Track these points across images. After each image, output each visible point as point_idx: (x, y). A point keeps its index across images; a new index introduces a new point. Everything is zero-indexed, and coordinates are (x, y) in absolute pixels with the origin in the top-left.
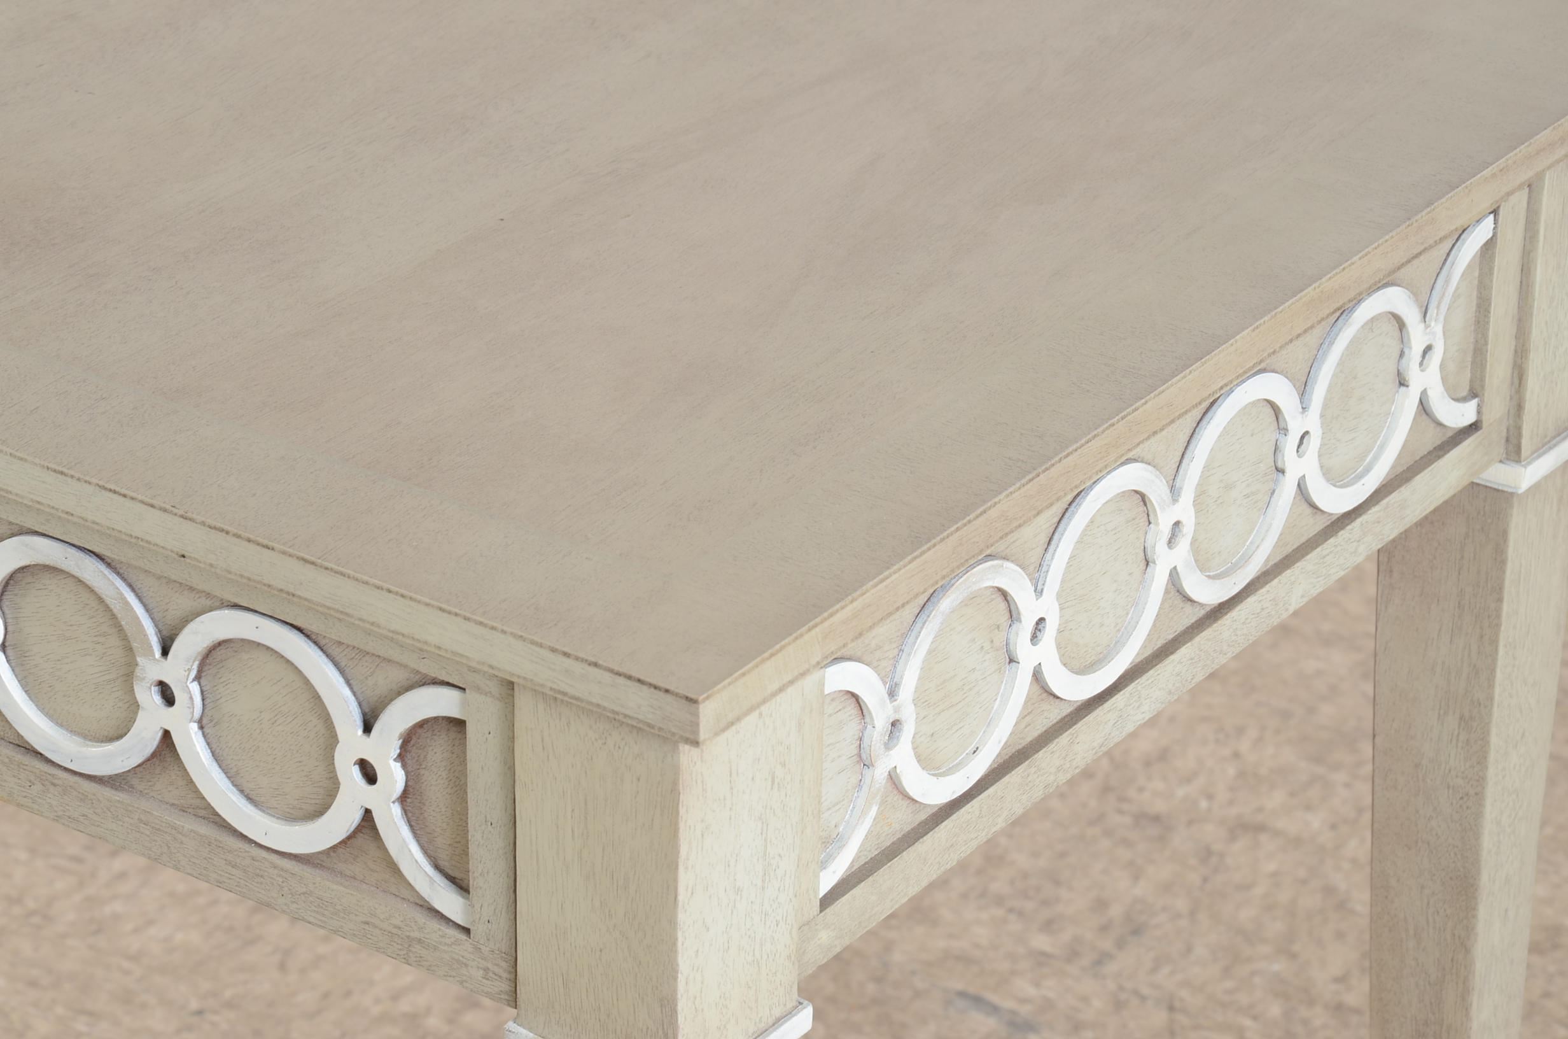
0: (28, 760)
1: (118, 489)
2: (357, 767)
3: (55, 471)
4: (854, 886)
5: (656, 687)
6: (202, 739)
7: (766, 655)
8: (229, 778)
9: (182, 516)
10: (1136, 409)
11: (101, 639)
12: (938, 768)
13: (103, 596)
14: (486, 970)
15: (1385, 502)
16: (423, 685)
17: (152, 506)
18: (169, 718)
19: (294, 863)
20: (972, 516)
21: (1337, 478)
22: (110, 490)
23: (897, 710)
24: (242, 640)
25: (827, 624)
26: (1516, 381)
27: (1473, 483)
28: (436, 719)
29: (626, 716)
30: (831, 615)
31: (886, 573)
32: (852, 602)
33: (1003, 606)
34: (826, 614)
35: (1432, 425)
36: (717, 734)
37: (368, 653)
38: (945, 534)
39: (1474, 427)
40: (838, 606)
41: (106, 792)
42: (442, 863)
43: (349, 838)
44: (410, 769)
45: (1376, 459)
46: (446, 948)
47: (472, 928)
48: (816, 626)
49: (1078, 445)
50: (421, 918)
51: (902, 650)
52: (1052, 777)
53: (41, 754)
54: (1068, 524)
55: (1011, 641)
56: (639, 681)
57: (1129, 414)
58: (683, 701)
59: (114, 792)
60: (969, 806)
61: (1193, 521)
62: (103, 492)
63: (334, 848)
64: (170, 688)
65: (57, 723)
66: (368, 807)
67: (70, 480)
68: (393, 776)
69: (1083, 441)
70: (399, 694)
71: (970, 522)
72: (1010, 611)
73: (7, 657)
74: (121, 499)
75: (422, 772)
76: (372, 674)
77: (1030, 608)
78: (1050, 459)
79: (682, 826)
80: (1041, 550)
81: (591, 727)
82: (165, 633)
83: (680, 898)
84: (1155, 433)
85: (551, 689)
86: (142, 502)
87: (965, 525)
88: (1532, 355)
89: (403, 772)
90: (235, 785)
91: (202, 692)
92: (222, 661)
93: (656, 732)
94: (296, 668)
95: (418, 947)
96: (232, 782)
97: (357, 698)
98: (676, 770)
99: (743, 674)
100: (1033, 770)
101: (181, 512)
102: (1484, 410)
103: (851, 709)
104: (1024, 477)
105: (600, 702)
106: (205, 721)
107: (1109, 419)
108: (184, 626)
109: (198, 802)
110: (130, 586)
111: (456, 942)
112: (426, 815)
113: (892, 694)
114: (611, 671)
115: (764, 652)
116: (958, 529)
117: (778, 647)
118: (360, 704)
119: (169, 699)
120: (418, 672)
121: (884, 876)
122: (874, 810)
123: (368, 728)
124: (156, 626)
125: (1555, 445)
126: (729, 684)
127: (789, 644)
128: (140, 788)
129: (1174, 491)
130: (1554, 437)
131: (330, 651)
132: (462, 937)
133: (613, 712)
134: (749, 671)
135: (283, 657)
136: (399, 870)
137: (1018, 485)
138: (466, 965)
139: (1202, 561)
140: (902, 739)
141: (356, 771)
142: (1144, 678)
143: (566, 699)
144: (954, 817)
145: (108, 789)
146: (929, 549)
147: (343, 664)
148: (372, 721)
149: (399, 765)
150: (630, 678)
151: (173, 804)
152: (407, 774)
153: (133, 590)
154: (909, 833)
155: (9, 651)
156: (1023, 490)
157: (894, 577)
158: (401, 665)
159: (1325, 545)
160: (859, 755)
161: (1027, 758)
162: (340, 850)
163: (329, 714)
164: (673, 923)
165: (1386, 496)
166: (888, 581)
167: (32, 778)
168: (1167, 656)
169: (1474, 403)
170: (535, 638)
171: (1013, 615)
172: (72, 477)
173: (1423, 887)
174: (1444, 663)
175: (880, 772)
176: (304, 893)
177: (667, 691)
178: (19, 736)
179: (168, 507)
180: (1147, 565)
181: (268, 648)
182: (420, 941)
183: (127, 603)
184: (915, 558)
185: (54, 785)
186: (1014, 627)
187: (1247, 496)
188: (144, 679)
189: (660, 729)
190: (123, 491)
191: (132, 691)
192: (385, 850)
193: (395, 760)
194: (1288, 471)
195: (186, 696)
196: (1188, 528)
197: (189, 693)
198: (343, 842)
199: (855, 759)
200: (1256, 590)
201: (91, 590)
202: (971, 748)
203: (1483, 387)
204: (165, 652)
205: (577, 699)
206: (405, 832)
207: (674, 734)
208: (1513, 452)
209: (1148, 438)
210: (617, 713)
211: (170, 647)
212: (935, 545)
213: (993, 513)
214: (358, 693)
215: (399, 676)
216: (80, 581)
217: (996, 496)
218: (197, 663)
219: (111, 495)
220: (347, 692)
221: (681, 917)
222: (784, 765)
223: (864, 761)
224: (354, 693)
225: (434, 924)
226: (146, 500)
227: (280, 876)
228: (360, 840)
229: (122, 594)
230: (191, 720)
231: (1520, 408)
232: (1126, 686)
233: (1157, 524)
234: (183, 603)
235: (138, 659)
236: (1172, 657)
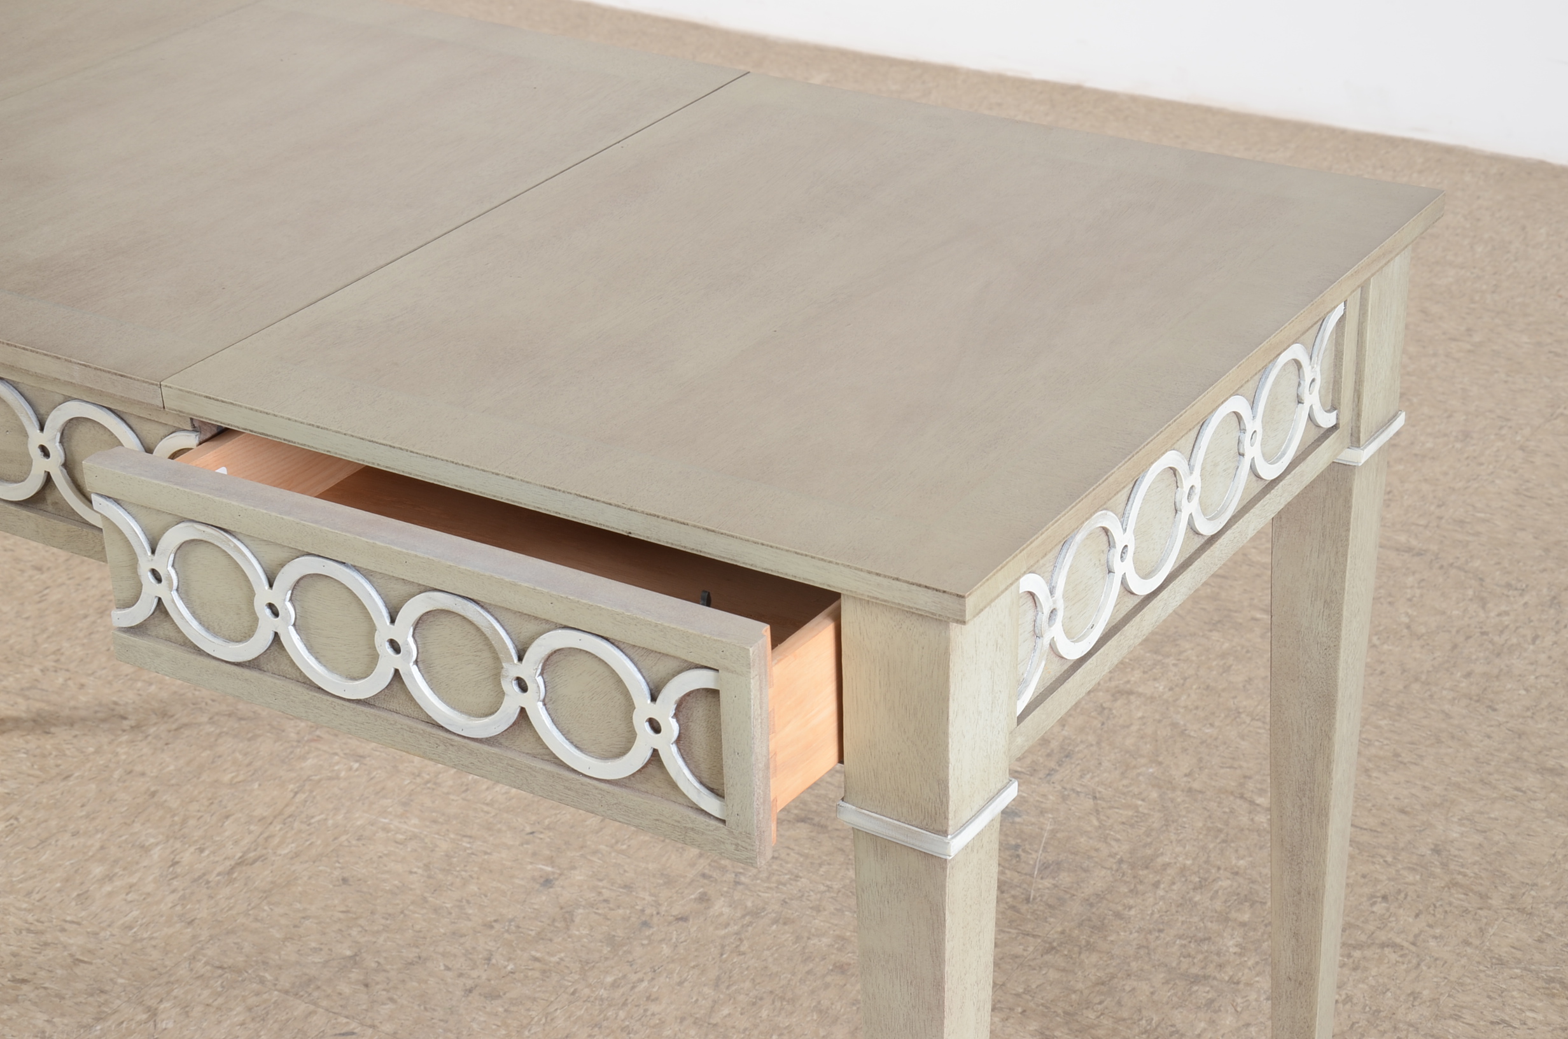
0: (435, 731)
1: (588, 496)
2: (647, 723)
3: (549, 488)
4: (1034, 710)
5: (937, 590)
6: (545, 712)
7: (999, 567)
8: (563, 735)
9: (629, 509)
10: (1181, 416)
11: (479, 654)
12: (1073, 638)
13: (480, 627)
14: (737, 845)
15: (1293, 472)
16: (690, 669)
17: (610, 504)
18: (524, 700)
19: (608, 785)
20: (1101, 481)
21: (1270, 459)
22: (584, 497)
23: (1054, 602)
24: (570, 648)
25: (1029, 548)
26: (1356, 400)
27: (1333, 462)
28: (698, 690)
29: (917, 609)
30: (1031, 543)
31: (1058, 517)
32: (1042, 534)
33: (1105, 538)
34: (1028, 542)
35: (1314, 427)
36: (974, 617)
37: (652, 651)
38: (1087, 492)
39: (1335, 428)
40: (1034, 537)
41: (486, 748)
42: (704, 780)
43: (643, 768)
44: (682, 722)
45: (1287, 447)
46: (710, 833)
47: (726, 819)
48: (1023, 550)
49: (1153, 437)
50: (693, 814)
51: (1055, 566)
52: (1132, 641)
53: (442, 727)
54: (1138, 488)
55: (1110, 560)
56: (926, 587)
57: (1178, 419)
58: (955, 597)
59: (490, 748)
60: (1091, 660)
61: (1200, 485)
62: (579, 498)
63: (633, 775)
64: (524, 681)
65: (452, 707)
66: (656, 748)
67: (558, 492)
68: (671, 727)
69: (1155, 435)
70: (674, 676)
71: (1100, 485)
72: (1109, 542)
73: (419, 668)
74: (591, 501)
75: (690, 724)
76: (655, 664)
77: (1121, 538)
78: (1139, 446)
79: (951, 674)
80: (1123, 505)
81: (891, 618)
82: (520, 647)
83: (950, 718)
84: (1190, 430)
85: (868, 596)
86: (604, 502)
87: (1097, 487)
88: (1365, 384)
89: (677, 725)
90: (568, 739)
91: (545, 682)
92: (557, 662)
93: (938, 617)
94: (606, 663)
95: (691, 833)
96: (566, 738)
97: (646, 680)
98: (948, 640)
99: (988, 580)
100: (1123, 637)
101: (629, 507)
102: (1341, 417)
103: (1030, 603)
104: (1126, 457)
105: (900, 602)
106: (546, 701)
107: (1168, 422)
108: (532, 642)
109: (543, 751)
110: (496, 619)
111: (717, 829)
112: (693, 750)
113: (1052, 592)
114: (908, 582)
115: (998, 566)
116: (1094, 489)
117: (1005, 562)
118: (648, 684)
119: (523, 687)
120: (686, 661)
121: (1049, 703)
122: (1043, 663)
123: (654, 699)
124: (514, 643)
125: (1377, 437)
126: (981, 586)
127: (1010, 561)
128: (506, 744)
129: (1191, 469)
130: (1376, 433)
131: (627, 652)
132: (721, 825)
133: (909, 607)
134: (990, 578)
135: (597, 657)
136: (677, 786)
137: (1123, 462)
138: (724, 843)
139: (1204, 508)
140: (1057, 620)
141: (647, 726)
142: (1177, 580)
143: (878, 601)
144: (1083, 667)
145: (486, 746)
146: (1080, 502)
147: (636, 659)
148: (656, 694)
149: (675, 720)
150: (920, 585)
151: (528, 753)
152: (680, 726)
153: (498, 622)
154: (1059, 677)
155: (420, 664)
156: (1126, 465)
157: (1063, 519)
158: (674, 657)
159: (1264, 499)
160: (1034, 631)
161: (1119, 630)
162: (637, 776)
163: (628, 691)
164: (946, 734)
165: (1294, 469)
166: (1060, 521)
167: (438, 742)
168: (1188, 567)
169: (1335, 412)
170: (858, 566)
171: (1111, 544)
172: (560, 490)
173: (1302, 704)
174: (1314, 570)
175: (1046, 641)
176: (616, 804)
177: (944, 592)
178: (428, 716)
179: (620, 504)
180: (1176, 512)
181: (587, 652)
182: (692, 829)
183: (495, 630)
184: (1073, 507)
185: (452, 745)
186: (1111, 551)
187: (1225, 470)
188: (507, 676)
189: (940, 615)
190: (592, 497)
191: (500, 684)
192: (668, 774)
193: (672, 717)
194: (1246, 454)
195: (535, 685)
196: (1198, 490)
197: (536, 683)
198: (639, 771)
199: (1032, 633)
200: (1231, 526)
201: (471, 623)
202: (1090, 626)
203: (1339, 403)
204: (520, 659)
205: (885, 601)
206: (680, 762)
207: (949, 618)
208: (1355, 441)
209: (1187, 433)
210: (912, 608)
211: (524, 655)
212: (1082, 499)
213: (1111, 479)
214: (646, 677)
215: (672, 665)
216: (464, 618)
217: (1112, 469)
218: (541, 664)
219: (584, 499)
220: (639, 677)
221: (951, 729)
222: (1002, 636)
223: (1037, 635)
224: (644, 677)
225: (702, 818)
226: (606, 501)
227: (600, 794)
228: (650, 768)
229: (492, 625)
230: (539, 700)
231: (1358, 415)
232: (1168, 585)
233: (1182, 487)
234: (530, 628)
235: (504, 664)
236: (1191, 567)
